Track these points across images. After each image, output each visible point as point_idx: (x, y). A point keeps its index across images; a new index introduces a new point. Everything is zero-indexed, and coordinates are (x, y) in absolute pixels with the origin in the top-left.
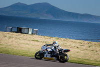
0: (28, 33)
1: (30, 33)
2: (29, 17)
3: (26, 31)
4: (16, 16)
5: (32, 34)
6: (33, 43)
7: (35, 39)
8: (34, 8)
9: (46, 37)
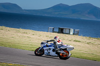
0: (69, 34)
1: (71, 33)
2: (71, 17)
3: (67, 31)
4: (58, 16)
5: (74, 34)
6: (75, 43)
7: (77, 39)
8: (75, 9)
9: (88, 38)
